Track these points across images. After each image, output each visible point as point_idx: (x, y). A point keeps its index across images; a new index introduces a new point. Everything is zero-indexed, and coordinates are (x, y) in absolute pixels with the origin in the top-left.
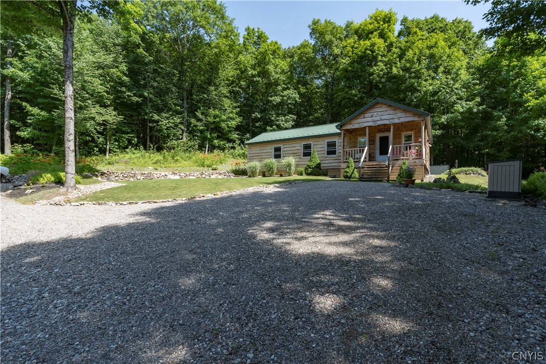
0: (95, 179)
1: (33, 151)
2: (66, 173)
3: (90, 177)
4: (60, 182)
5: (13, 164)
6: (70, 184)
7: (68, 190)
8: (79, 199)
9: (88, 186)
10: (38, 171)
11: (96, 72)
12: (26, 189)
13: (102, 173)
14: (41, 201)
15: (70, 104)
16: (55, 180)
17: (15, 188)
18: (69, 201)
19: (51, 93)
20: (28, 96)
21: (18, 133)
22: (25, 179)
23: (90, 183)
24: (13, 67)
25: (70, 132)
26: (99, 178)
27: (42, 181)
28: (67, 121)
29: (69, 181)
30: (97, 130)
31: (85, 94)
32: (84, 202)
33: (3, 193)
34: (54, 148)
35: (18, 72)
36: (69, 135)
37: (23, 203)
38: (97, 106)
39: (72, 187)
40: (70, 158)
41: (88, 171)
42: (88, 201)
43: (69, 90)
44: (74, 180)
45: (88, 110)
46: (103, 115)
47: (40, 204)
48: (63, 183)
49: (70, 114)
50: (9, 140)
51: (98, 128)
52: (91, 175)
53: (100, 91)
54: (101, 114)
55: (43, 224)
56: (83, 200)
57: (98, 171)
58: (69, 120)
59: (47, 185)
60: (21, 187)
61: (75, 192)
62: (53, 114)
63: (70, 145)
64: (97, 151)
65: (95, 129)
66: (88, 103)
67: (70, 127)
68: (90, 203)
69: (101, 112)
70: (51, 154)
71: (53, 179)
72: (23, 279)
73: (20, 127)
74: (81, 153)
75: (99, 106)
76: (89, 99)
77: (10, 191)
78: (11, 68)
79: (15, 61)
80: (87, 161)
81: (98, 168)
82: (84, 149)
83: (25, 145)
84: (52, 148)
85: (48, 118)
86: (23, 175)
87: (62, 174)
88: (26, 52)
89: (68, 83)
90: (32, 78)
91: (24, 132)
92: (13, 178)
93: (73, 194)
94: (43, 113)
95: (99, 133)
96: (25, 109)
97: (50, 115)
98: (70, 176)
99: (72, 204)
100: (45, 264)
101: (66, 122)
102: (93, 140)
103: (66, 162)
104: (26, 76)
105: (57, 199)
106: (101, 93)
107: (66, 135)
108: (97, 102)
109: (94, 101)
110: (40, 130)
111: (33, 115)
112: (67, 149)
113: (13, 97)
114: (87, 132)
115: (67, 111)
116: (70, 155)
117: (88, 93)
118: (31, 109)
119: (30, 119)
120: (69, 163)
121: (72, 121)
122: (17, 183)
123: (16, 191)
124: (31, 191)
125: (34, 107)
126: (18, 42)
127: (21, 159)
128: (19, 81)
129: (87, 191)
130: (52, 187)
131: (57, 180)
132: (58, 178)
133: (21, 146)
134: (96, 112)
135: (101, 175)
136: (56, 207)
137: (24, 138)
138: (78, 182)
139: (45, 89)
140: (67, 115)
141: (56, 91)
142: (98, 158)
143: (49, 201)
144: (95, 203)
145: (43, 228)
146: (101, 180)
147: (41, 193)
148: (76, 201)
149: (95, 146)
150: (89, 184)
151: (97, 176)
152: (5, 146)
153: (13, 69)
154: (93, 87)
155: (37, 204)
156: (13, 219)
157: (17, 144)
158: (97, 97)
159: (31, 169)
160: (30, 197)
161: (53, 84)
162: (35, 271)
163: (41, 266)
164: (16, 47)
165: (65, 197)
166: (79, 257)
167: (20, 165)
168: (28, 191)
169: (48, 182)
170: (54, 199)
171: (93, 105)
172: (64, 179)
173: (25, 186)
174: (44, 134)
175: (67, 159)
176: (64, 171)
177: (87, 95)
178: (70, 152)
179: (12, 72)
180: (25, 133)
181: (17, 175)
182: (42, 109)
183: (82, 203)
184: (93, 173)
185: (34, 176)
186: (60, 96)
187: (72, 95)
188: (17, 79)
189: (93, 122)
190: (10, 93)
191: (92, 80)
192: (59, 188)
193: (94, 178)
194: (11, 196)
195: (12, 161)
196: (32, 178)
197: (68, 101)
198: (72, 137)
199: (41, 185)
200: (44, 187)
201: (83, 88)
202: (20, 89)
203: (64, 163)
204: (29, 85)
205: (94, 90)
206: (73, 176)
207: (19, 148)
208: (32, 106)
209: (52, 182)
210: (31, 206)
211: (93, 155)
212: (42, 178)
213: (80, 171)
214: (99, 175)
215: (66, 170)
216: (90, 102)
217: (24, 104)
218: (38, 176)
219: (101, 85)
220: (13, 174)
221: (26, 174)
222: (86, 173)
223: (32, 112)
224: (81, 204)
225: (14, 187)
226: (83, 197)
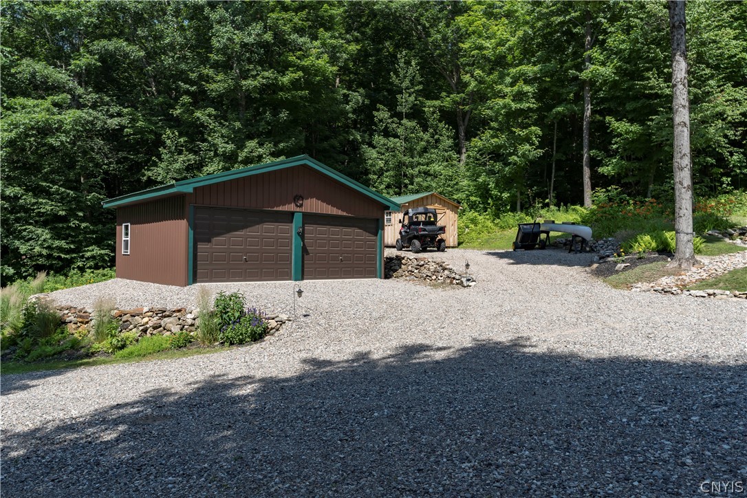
0: (729, 244)
1: (621, 197)
2: (677, 232)
3: (718, 240)
4: (665, 251)
5: (596, 221)
6: (685, 253)
7: (680, 265)
8: (703, 284)
9: (717, 258)
10: (630, 231)
11: (725, 15)
12: (616, 263)
13: (742, 229)
14: (639, 285)
15: (682, 97)
16: (658, 246)
17: (601, 261)
18: (684, 287)
19: (645, 87)
20: (612, 105)
21: (600, 170)
22: (613, 245)
23: (720, 252)
24: (593, 64)
25: (683, 152)
26: (738, 241)
27: (638, 248)
28: (678, 130)
29: (682, 247)
30: (729, 139)
31: (704, 70)
32: (716, 291)
33: (587, 269)
34: (651, 187)
35: (600, 68)
36: (681, 158)
37: (615, 287)
38: (729, 87)
39: (687, 260)
40: (684, 201)
41: (714, 228)
42: (720, 288)
43: (680, 68)
44: (690, 245)
45: (709, 102)
46: (740, 104)
47: (638, 290)
48: (670, 252)
49: (683, 116)
50: (589, 183)
51: (730, 133)
52: (720, 236)
53: (734, 51)
54: (736, 100)
55: (651, 325)
56: (711, 286)
57: (732, 226)
58: (680, 127)
59: (646, 255)
60: (609, 259)
61: (694, 269)
62: (649, 126)
63: (683, 176)
64: (728, 185)
65: (726, 136)
66: (709, 85)
67: (683, 142)
68: (728, 292)
69: (738, 96)
70: (647, 200)
71: (654, 245)
72: (644, 418)
73: (602, 159)
74: (698, 191)
75: (733, 86)
76: (712, 77)
77: (595, 265)
78: (590, 66)
79: (596, 53)
80: (711, 207)
81: (734, 219)
82: (703, 182)
83: (610, 188)
84: (648, 188)
85: (641, 135)
86: (610, 239)
87: (669, 235)
88: (609, 30)
89: (677, 57)
90: (618, 70)
91: (607, 166)
92: (597, 244)
93: (689, 273)
94: (633, 128)
95: (733, 143)
96: (608, 127)
97: (645, 127)
98: (684, 238)
99: (692, 292)
100: (673, 401)
101: (676, 133)
102: (721, 161)
103: (677, 210)
104: (607, 71)
105: (665, 281)
106: (735, 56)
107: (677, 159)
108: (728, 79)
109: (723, 78)
110: (629, 159)
111: (620, 135)
112: (678, 186)
113: (594, 112)
114: (710, 146)
115: (677, 111)
116: (683, 196)
117: (708, 65)
118: (617, 124)
119: (616, 143)
120: (682, 212)
121: (685, 129)
122: (602, 252)
123: (604, 266)
124: (623, 265)
125: (621, 120)
126: (598, 20)
127: (605, 213)
128: (601, 83)
129: (716, 267)
130: (654, 260)
131: (661, 247)
132: (662, 243)
133: (604, 190)
134: (726, 101)
135: (740, 234)
136: (666, 298)
137: (607, 176)
138: (698, 251)
139: (637, 85)
140: (677, 120)
141: (653, 82)
142: (733, 198)
143: (652, 285)
144: (737, 293)
145: (653, 333)
146: (743, 245)
147: (637, 270)
148: (698, 288)
149: (723, 175)
150: (718, 254)
151: (731, 236)
152: (585, 192)
153: (593, 66)
154: (719, 48)
155: (634, 290)
156: (606, 312)
157: (599, 189)
158: (727, 68)
159: (619, 228)
160: (622, 276)
161: (648, 70)
162: (659, 410)
163: (666, 403)
164: (595, 29)
165: (676, 278)
166: (734, 403)
167: (605, 223)
168: (619, 265)
169: (647, 250)
170: (659, 281)
171: (719, 87)
172: (673, 244)
173: (615, 257)
174: (636, 165)
175: (677, 205)
176: (672, 228)
177: (708, 71)
178: (683, 190)
179: (592, 72)
180: (610, 168)
181: (602, 239)
182: (632, 121)
183: (711, 291)
184: (723, 231)
185: (625, 239)
186: (661, 89)
187: (685, 78)
188: (598, 81)
189: (720, 123)
190: (589, 106)
191: (716, 35)
192: (665, 260)
193: (727, 240)
194: (598, 273)
195: (594, 217)
196: (624, 244)
197: (678, 93)
198: (686, 161)
199: (636, 256)
200: (640, 258)
201: (700, 59)
202: (602, 95)
203: (674, 213)
204: (615, 85)
205: (722, 54)
206: (689, 237)
207: (602, 194)
208: (617, 120)
209: (653, 250)
210: (626, 292)
211: (719, 193)
212: (637, 244)
213: (699, 227)
214: (736, 234)
215: (676, 227)
216: (712, 82)
217: (608, 118)
218: (631, 239)
219: (736, 38)
220: (596, 237)
221: (612, 236)
222: (710, 232)
223: (619, 130)
224: (709, 295)
225: (600, 259)
226: (711, 280)
